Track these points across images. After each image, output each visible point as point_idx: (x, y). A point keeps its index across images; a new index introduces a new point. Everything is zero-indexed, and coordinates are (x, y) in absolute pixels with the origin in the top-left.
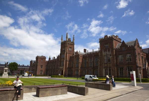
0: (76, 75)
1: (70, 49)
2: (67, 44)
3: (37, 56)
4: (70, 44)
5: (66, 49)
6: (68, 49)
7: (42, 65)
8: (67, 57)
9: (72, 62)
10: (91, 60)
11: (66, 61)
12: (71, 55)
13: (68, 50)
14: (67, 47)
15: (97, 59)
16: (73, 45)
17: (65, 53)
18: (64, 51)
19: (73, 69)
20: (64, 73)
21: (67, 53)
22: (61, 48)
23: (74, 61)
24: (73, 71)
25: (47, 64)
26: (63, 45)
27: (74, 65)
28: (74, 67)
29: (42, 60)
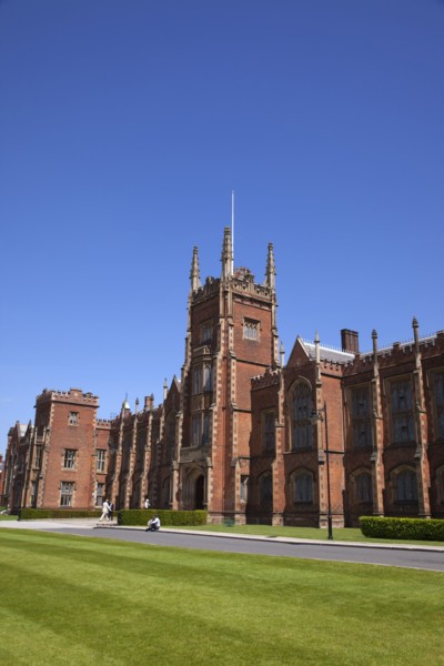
0: (296, 504)
1: (250, 334)
2: (229, 296)
3: (45, 391)
4: (252, 300)
5: (227, 332)
6: (238, 333)
7: (71, 446)
8: (233, 382)
9: (263, 418)
11: (228, 409)
12: (259, 373)
13: (238, 340)
14: (225, 317)
16: (270, 305)
17: (220, 356)
18: (213, 345)
19: (275, 465)
20: (210, 496)
21: (227, 358)
22: (191, 330)
23: (281, 408)
24: (275, 480)
25: (104, 441)
26: (205, 310)
27: (278, 436)
28: (278, 451)
29: (72, 418)
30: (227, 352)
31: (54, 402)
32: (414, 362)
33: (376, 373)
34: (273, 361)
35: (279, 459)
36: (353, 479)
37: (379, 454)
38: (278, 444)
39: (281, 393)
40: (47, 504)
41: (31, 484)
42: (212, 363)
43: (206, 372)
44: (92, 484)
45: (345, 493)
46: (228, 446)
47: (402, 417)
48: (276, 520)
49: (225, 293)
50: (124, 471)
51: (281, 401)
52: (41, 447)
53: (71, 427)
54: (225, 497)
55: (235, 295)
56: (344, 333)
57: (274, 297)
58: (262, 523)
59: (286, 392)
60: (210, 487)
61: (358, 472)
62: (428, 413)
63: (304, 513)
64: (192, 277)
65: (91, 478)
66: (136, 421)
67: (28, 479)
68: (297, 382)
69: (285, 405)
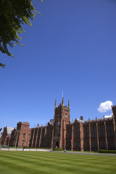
0: (76, 147)
1: (66, 116)
2: (63, 110)
3: (20, 122)
4: (67, 110)
5: (63, 116)
6: (65, 116)
7: (24, 133)
8: (64, 125)
9: (69, 131)
10: (94, 130)
11: (63, 130)
12: (68, 123)
13: (65, 117)
14: (63, 113)
15: (102, 128)
16: (69, 111)
17: (62, 120)
18: (60, 118)
19: (72, 140)
20: (60, 145)
21: (63, 121)
22: (55, 114)
23: (73, 130)
24: (72, 143)
25: (30, 133)
26: (59, 111)
27: (72, 135)
28: (72, 138)
29: (25, 128)
30: (63, 120)
31: (22, 124)
32: (96, 124)
33: (90, 125)
34: (69, 121)
35: (72, 139)
36: (85, 143)
37: (90, 139)
38: (72, 136)
39: (73, 127)
40: (20, 145)
41: (16, 141)
42: (60, 121)
43: (59, 123)
44: (28, 141)
45: (84, 145)
46: (63, 136)
47: (94, 133)
48: (72, 150)
49: (63, 109)
50: (35, 139)
51: (73, 129)
52: (19, 133)
53: (25, 130)
54: (62, 145)
55: (64, 109)
56: (81, 117)
57: (69, 110)
58: (69, 150)
59: (74, 127)
60: (60, 144)
61: (86, 142)
62: (98, 133)
63: (77, 148)
64: (55, 105)
65: (28, 140)
66: (38, 129)
67: (16, 139)
68: (76, 126)
69: (74, 130)
